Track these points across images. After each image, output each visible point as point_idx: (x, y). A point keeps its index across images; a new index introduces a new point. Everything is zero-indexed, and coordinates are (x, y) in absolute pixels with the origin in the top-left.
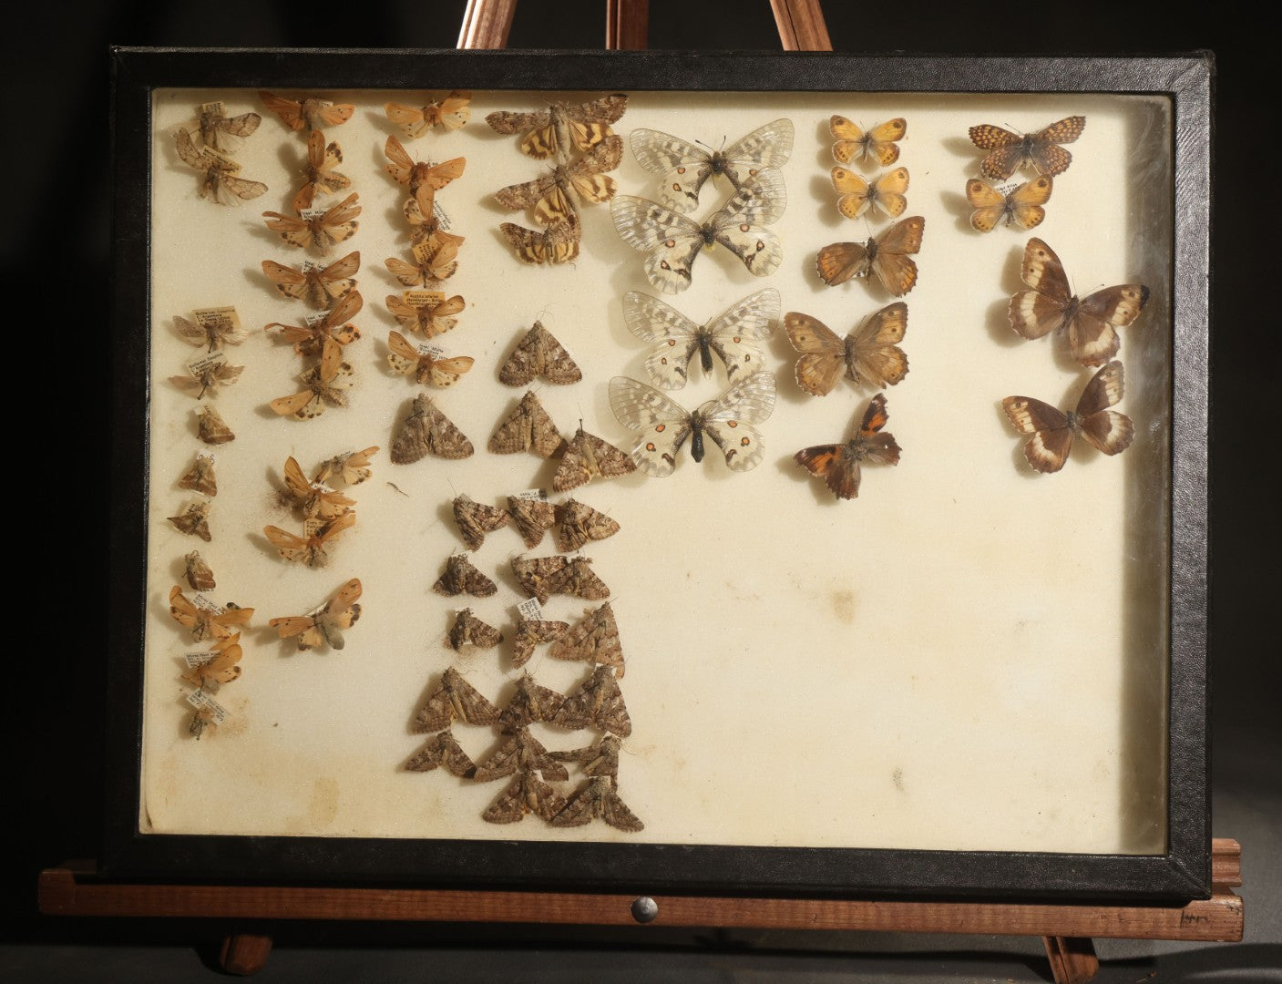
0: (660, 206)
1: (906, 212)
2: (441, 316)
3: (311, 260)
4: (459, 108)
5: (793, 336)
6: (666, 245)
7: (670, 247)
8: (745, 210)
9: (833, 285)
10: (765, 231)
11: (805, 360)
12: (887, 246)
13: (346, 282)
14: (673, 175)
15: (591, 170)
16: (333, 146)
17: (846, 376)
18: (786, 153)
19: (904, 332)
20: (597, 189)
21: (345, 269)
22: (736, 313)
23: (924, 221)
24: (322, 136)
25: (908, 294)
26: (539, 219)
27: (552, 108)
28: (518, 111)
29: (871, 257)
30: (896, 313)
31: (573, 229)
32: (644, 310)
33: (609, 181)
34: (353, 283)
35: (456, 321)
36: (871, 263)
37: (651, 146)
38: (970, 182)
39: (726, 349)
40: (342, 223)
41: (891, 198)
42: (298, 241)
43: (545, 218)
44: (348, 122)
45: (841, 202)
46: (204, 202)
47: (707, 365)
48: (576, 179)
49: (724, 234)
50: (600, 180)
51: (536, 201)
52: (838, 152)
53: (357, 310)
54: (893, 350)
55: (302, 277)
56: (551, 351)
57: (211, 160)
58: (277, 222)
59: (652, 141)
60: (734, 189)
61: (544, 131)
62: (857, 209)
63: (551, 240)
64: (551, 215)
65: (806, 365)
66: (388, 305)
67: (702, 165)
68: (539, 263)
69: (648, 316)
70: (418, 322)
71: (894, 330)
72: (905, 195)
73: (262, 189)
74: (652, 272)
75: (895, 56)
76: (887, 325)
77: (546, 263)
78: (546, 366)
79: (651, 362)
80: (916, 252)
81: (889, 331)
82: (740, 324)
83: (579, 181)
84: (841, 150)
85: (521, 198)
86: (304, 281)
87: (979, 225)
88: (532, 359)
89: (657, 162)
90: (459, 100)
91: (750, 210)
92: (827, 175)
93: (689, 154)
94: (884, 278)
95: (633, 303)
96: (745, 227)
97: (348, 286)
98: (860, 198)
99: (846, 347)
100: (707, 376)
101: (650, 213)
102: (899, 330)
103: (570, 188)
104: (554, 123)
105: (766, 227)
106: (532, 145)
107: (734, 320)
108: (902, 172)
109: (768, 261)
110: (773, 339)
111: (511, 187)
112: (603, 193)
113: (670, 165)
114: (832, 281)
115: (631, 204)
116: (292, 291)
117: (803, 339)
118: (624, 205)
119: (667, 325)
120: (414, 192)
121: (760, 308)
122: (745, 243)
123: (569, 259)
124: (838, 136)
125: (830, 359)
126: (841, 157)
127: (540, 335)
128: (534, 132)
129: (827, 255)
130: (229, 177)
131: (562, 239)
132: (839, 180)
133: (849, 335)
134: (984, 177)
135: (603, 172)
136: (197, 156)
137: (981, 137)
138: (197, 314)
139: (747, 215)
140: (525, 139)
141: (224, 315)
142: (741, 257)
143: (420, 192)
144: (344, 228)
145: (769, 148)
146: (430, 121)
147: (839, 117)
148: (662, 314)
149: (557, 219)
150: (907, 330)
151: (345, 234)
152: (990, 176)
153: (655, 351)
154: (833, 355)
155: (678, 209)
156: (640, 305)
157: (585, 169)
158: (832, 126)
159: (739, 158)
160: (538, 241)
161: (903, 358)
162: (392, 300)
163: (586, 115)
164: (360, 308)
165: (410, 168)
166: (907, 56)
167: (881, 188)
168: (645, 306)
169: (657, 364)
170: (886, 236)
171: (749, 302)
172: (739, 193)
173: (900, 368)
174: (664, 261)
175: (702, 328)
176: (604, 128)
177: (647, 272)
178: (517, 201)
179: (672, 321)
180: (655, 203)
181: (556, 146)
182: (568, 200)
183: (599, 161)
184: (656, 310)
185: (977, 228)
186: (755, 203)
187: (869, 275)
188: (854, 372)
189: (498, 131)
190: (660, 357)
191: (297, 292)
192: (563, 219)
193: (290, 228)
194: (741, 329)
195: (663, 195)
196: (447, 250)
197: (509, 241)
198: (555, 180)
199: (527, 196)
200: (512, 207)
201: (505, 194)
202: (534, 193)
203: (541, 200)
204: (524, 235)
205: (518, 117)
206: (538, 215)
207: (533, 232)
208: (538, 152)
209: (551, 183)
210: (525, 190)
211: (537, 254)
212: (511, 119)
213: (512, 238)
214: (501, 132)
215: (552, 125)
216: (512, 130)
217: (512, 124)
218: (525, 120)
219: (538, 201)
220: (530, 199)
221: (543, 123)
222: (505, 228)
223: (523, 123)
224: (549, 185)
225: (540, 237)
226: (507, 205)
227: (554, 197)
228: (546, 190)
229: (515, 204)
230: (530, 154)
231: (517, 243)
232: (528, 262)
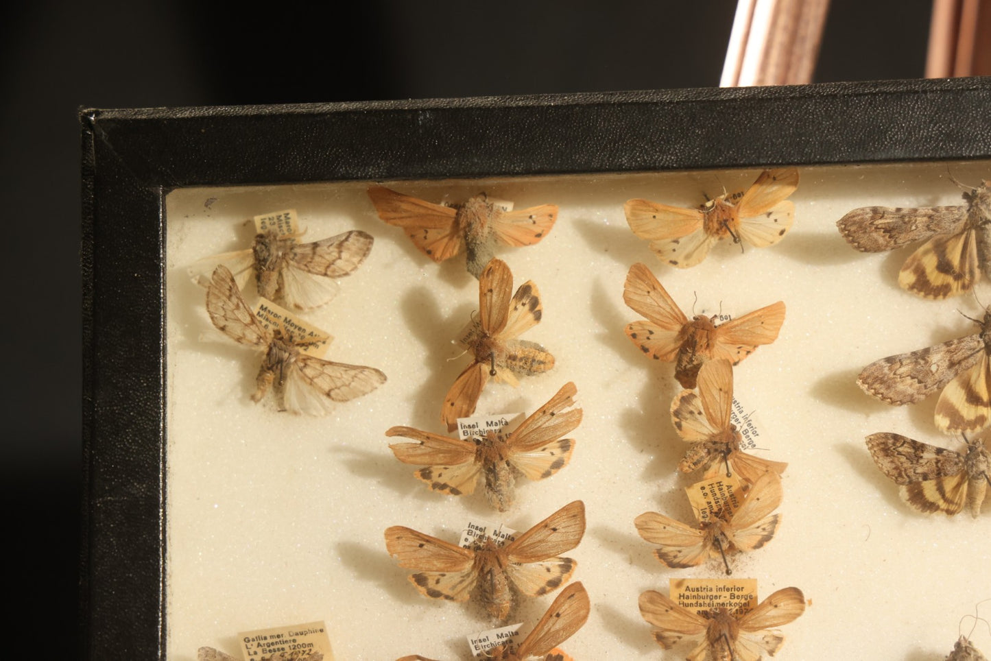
2: (753, 629)
3: (479, 521)
4: (774, 202)
13: (554, 564)
16: (526, 290)
21: (554, 538)
24: (505, 269)
26: (942, 421)
27: (966, 196)
34: (568, 565)
35: (779, 639)
40: (544, 443)
42: (452, 484)
43: (957, 420)
44: (545, 240)
46: (256, 409)
51: (941, 385)
53: (579, 621)
55: (466, 558)
57: (271, 328)
58: (414, 447)
61: (950, 245)
64: (969, 412)
66: (641, 609)
68: (950, 513)
70: (705, 645)
73: (375, 378)
85: (909, 380)
86: (468, 566)
90: (775, 188)
97: (556, 573)
104: (976, 225)
106: (920, 273)
111: (890, 360)
116: (443, 587)
120: (688, 376)
128: (928, 245)
130: (309, 358)
136: (248, 320)
138: (247, 640)
140: (907, 260)
141: (301, 640)
143: (703, 374)
144: (546, 454)
146: (717, 232)
149: (981, 420)
151: (547, 466)
160: (950, 469)
162: (652, 599)
164: (585, 617)
165: (678, 328)
178: (900, 387)
181: (977, 272)
189: (858, 248)
191: (454, 587)
193: (440, 458)
196: (761, 492)
197: (885, 470)
198: (984, 341)
199: (924, 377)
200: (891, 399)
201: (876, 374)
202: (938, 370)
203: (951, 382)
204: (921, 457)
205: (903, 217)
206: (941, 415)
207: (945, 450)
208: (933, 284)
209: (974, 349)
210: (920, 364)
211: (948, 495)
212: (888, 221)
213: (892, 462)
214: (863, 249)
215: (970, 228)
216: (889, 242)
217: (889, 231)
218: (916, 221)
219: (945, 386)
220: (929, 381)
221: (953, 226)
222: (875, 444)
223: (911, 228)
224: (969, 353)
225: (957, 460)
226: (880, 396)
227: (979, 376)
228: (963, 364)
229: (897, 393)
230: (915, 290)
231: (903, 473)
232: (926, 511)
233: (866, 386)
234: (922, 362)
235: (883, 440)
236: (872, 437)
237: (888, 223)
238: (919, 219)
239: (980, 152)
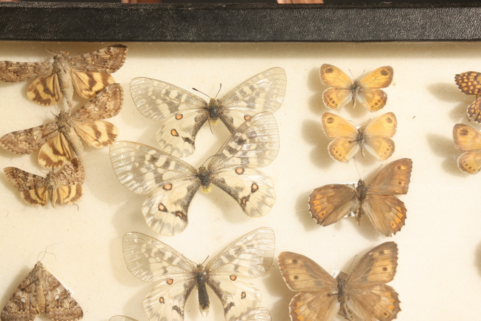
0: (158, 151)
1: (394, 154)
5: (286, 275)
6: (164, 188)
7: (167, 190)
8: (240, 154)
9: (324, 226)
10: (259, 173)
11: (298, 299)
12: (376, 188)
14: (171, 122)
15: (92, 116)
17: (339, 314)
18: (279, 100)
19: (394, 271)
20: (98, 134)
22: (232, 252)
23: (412, 163)
25: (398, 233)
26: (43, 162)
27: (54, 58)
28: (22, 60)
29: (361, 198)
30: (386, 252)
31: (77, 171)
32: (143, 250)
33: (110, 127)
36: (361, 204)
37: (150, 94)
38: (457, 126)
39: (224, 287)
41: (379, 141)
43: (49, 162)
45: (331, 146)
47: (204, 303)
48: (78, 124)
49: (219, 177)
50: (101, 126)
51: (39, 145)
52: (329, 100)
54: (383, 289)
56: (51, 291)
59: (151, 89)
60: (229, 134)
61: (48, 80)
62: (347, 152)
63: (52, 184)
64: (55, 158)
65: (299, 304)
67: (199, 112)
68: (43, 205)
69: (147, 255)
71: (385, 269)
72: (393, 139)
74: (149, 215)
75: (383, 8)
76: (378, 264)
77: (50, 204)
78: (47, 305)
79: (149, 302)
80: (405, 193)
81: (380, 270)
82: (236, 262)
83: (82, 127)
84: (331, 96)
85: (24, 143)
87: (467, 167)
88: (33, 299)
89: (156, 109)
91: (244, 154)
92: (318, 119)
93: (187, 102)
94: (375, 219)
95: (133, 243)
96: (240, 170)
98: (350, 142)
99: (338, 286)
100: (204, 313)
101: (148, 157)
102: (389, 269)
103: (72, 134)
104: (56, 71)
105: (260, 169)
106: (36, 92)
107: (231, 258)
108: (390, 117)
109: (263, 202)
110: (268, 276)
111: (14, 133)
112: (104, 138)
113: (169, 111)
114: (323, 221)
115: (130, 149)
117: (296, 278)
118: (123, 150)
119: (165, 264)
121: (255, 246)
122: (239, 185)
123: (71, 200)
124: (327, 84)
125: (323, 297)
126: (331, 103)
127: (40, 276)
128: (38, 80)
129: (318, 196)
131: (65, 182)
132: (328, 125)
133: (341, 272)
134: (470, 120)
135: (104, 118)
137: (467, 83)
139: (242, 159)
140: (30, 87)
142: (236, 199)
145: (262, 95)
147: (328, 65)
148: (161, 253)
149: (60, 162)
150: (398, 269)
152: (476, 120)
153: (153, 290)
154: (326, 293)
155: (175, 154)
156: (140, 244)
157: (87, 115)
158: (322, 74)
159: (235, 104)
160: (40, 185)
161: (395, 296)
163: (87, 64)
166: (393, 7)
167: (369, 132)
168: (144, 246)
169: (155, 303)
170: (376, 177)
171: (245, 241)
172: (234, 137)
173: (392, 306)
174: (161, 204)
175: (199, 266)
176: (105, 77)
177: (145, 215)
178: (21, 146)
179: (171, 260)
180: (152, 148)
181: (60, 93)
182: (71, 144)
183: (100, 108)
184: (155, 250)
185: (465, 170)
186: (249, 147)
187: (359, 216)
188: (346, 311)
189: (3, 80)
190: (158, 296)
192: (66, 162)
194: (237, 267)
195: (161, 140)
197: (13, 185)
198: (58, 126)
199: (31, 141)
200: (16, 151)
201: (8, 139)
202: (37, 139)
203: (44, 145)
204: (28, 179)
205: (21, 66)
206: (41, 160)
207: (36, 175)
208: (43, 99)
209: (53, 129)
210: (29, 135)
211: (41, 196)
212: (15, 68)
213: (16, 181)
214: (5, 81)
215: (54, 73)
216: (17, 78)
217: (16, 72)
218: (28, 68)
219: (42, 146)
220: (34, 144)
221: (46, 72)
222: (8, 172)
223: (26, 71)
224: (51, 131)
225: (42, 180)
226: (11, 150)
227: (57, 142)
228: (49, 136)
229: (19, 149)
230: (36, 101)
231: (21, 186)
232: (32, 204)
233: (4, 145)
234: (30, 135)
235: (12, 171)
236: (6, 169)
237: (15, 69)
238: (29, 68)
239: (49, 37)
